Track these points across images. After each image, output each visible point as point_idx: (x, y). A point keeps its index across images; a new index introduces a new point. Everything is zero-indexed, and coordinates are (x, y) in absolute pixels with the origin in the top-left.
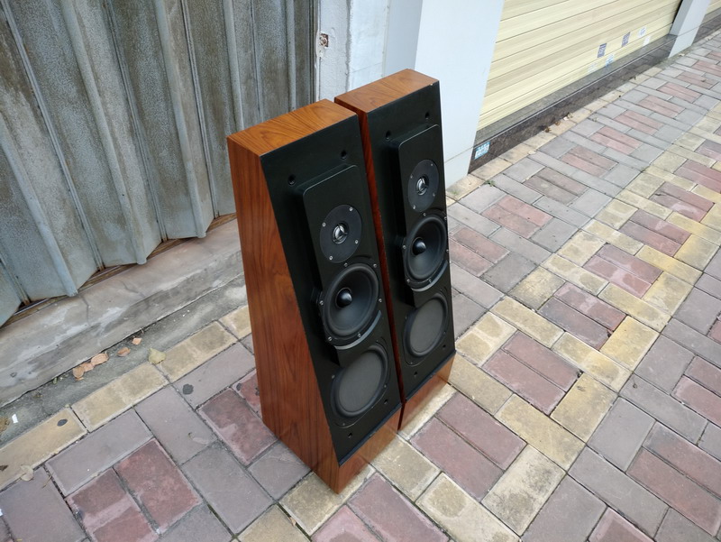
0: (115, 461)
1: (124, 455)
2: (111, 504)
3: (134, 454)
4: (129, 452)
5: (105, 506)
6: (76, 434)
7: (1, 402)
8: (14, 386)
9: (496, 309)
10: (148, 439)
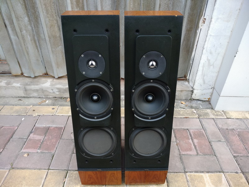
0: (51, 126)
1: (54, 126)
2: (39, 135)
3: (56, 127)
5: (38, 135)
6: (52, 113)
7: (48, 96)
8: (52, 93)
9: (229, 175)
10: (63, 126)
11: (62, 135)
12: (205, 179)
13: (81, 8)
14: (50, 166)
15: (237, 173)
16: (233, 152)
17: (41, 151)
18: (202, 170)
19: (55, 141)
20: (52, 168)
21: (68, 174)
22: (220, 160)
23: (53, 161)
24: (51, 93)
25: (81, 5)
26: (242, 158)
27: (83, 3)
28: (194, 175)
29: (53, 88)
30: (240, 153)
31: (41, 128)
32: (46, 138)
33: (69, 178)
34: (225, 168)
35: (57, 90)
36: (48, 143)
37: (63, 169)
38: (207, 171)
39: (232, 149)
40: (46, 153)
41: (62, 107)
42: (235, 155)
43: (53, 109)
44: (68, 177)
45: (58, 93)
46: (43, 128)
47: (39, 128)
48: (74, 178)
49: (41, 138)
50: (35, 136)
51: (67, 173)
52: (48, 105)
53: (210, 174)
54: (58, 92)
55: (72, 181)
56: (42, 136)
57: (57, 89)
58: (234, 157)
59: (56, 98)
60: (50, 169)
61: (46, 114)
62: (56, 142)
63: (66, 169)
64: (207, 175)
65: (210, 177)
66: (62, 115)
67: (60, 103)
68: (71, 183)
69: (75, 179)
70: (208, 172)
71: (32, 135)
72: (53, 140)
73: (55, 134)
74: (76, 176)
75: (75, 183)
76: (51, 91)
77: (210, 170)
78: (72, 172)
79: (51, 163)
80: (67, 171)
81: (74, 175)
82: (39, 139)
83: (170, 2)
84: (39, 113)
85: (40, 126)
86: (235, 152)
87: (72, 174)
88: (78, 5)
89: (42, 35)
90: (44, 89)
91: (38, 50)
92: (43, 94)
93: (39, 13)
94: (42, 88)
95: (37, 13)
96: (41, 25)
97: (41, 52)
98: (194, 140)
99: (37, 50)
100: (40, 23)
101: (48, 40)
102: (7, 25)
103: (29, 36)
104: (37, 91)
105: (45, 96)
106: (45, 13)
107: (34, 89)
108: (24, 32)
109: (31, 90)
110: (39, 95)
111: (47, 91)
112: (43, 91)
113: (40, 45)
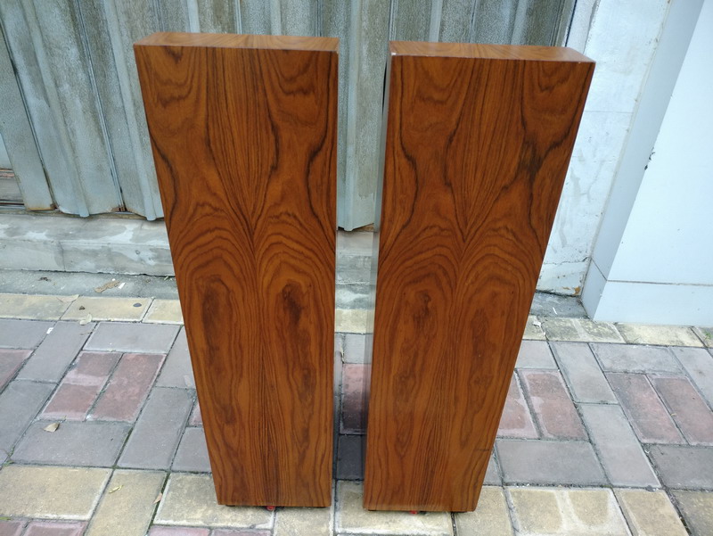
0: (129, 351)
1: (138, 351)
2: (93, 374)
3: (144, 355)
4: (143, 352)
5: (90, 373)
6: (134, 317)
7: (123, 269)
8: (136, 262)
9: (627, 494)
10: (163, 352)
11: (158, 376)
12: (559, 503)
13: (226, 27)
14: (119, 458)
15: (649, 489)
16: (640, 435)
17: (96, 417)
18: (552, 481)
19: (137, 391)
20: (124, 466)
21: (169, 482)
22: (603, 453)
23: (127, 445)
24: (132, 261)
25: (225, 18)
26: (665, 450)
27: (232, 13)
28: (529, 493)
29: (138, 248)
30: (662, 438)
31: (100, 356)
32: (113, 382)
33: (171, 493)
34: (616, 475)
35: (151, 254)
36: (118, 397)
37: (156, 467)
38: (564, 482)
39: (640, 425)
40: (109, 423)
41: (161, 302)
42: (645, 441)
43: (138, 305)
44: (169, 490)
45: (152, 263)
46: (106, 355)
47: (94, 355)
48: (186, 491)
49: (98, 382)
50: (81, 376)
51: (167, 478)
52: (123, 294)
53: (573, 490)
54: (153, 259)
55: (180, 502)
56: (100, 378)
57: (151, 250)
58: (644, 446)
59: (148, 278)
60: (119, 468)
61: (116, 319)
62: (140, 394)
63: (165, 468)
64: (567, 492)
65: (573, 498)
66: (161, 322)
67: (157, 290)
68: (177, 506)
69: (189, 495)
70: (569, 486)
71: (71, 375)
72: (131, 389)
73: (140, 373)
74: (193, 489)
75: (188, 506)
76: (135, 256)
77: (573, 481)
78: (181, 476)
79: (122, 450)
80: (168, 473)
81: (188, 486)
82: (92, 384)
83: (471, 18)
84: (97, 316)
85: (98, 349)
86: (647, 434)
87: (180, 481)
88: (218, 17)
89: (115, 99)
90: (114, 250)
91: (102, 139)
92: (110, 264)
93: (109, 35)
94: (110, 246)
95: (104, 35)
96: (113, 69)
97: (111, 145)
98: (532, 397)
99: (98, 139)
100: (111, 62)
101: (133, 113)
102: (18, 67)
103: (78, 101)
104: (94, 254)
105: (116, 269)
106: (125, 38)
107: (87, 250)
108: (66, 87)
109: (76, 251)
110: (98, 267)
111: (121, 254)
112: (110, 254)
113: (108, 127)
